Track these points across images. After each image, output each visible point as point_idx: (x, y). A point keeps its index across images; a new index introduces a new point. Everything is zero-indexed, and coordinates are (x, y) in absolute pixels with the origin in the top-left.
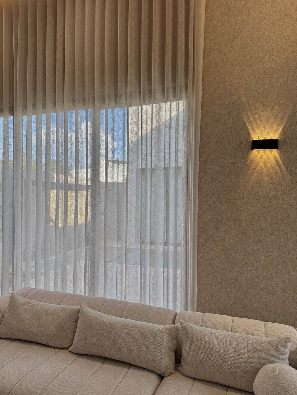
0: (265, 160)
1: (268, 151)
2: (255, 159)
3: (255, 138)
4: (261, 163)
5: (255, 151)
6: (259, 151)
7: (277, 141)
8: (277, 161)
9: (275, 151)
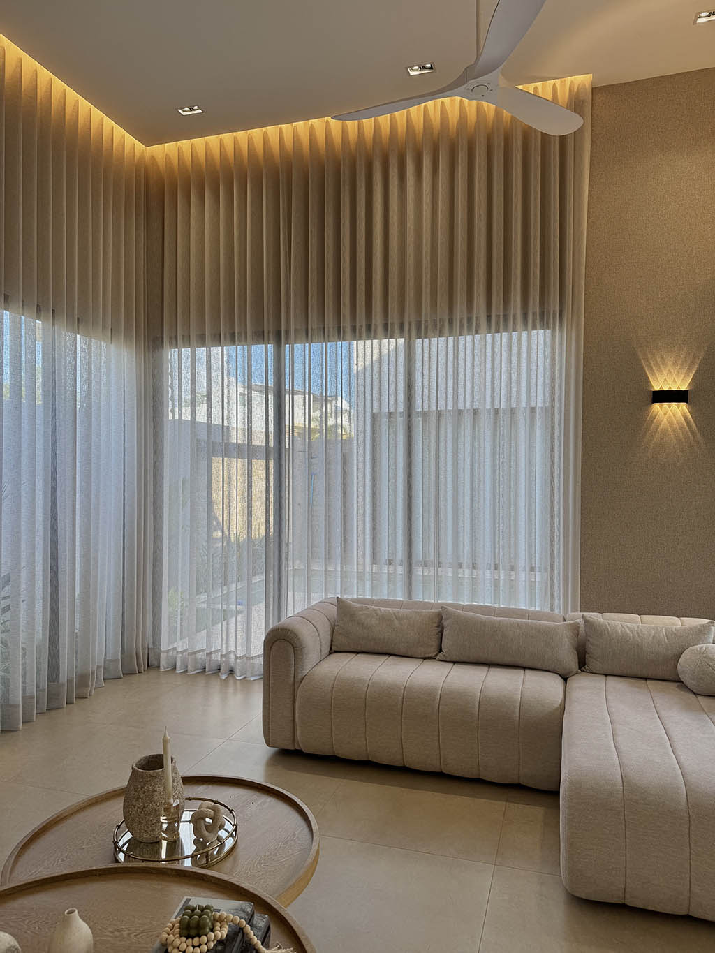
0: (670, 417)
1: (674, 405)
2: (656, 416)
3: (657, 389)
4: (665, 422)
5: (657, 405)
6: (662, 405)
7: (686, 392)
8: (686, 418)
9: (683, 406)
